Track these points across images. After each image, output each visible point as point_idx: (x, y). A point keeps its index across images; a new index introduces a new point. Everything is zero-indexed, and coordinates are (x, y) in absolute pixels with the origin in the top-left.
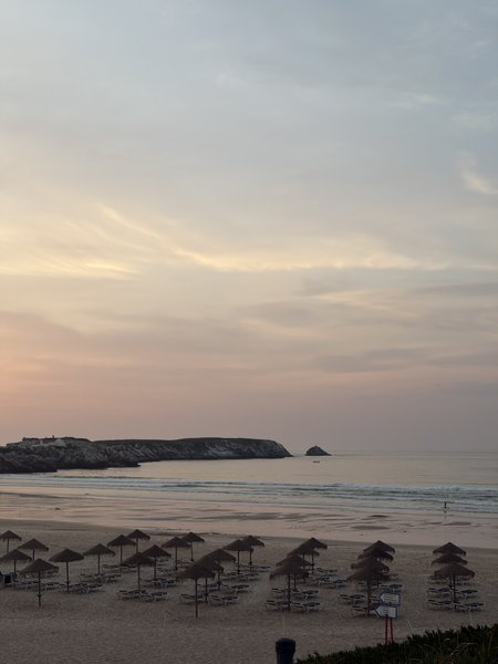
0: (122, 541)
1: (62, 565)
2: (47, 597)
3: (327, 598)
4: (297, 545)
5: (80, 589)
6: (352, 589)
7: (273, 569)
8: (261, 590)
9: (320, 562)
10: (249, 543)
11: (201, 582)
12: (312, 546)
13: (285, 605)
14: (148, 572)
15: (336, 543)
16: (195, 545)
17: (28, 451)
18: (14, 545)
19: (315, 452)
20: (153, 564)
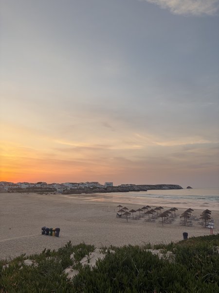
0: (144, 208)
1: (132, 213)
2: (129, 220)
3: (194, 223)
4: (186, 210)
5: (136, 218)
6: (201, 221)
7: (181, 215)
8: (178, 220)
9: (192, 214)
10: (174, 209)
11: (164, 218)
12: (190, 210)
13: (184, 224)
14: (151, 215)
15: (195, 209)
16: (161, 209)
17: (122, 187)
18: (121, 208)
19: (189, 188)
20: (152, 213)
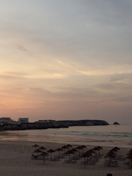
0: (65, 147)
1: (50, 153)
2: (46, 162)
3: (120, 163)
4: (112, 149)
5: (55, 160)
6: (127, 160)
7: (105, 155)
8: (102, 161)
9: (118, 153)
10: (98, 148)
11: (86, 158)
12: (116, 149)
13: (109, 165)
14: (72, 155)
15: (122, 148)
16: (84, 149)
17: (40, 124)
18: (37, 148)
19: (116, 123)
20: (73, 153)
